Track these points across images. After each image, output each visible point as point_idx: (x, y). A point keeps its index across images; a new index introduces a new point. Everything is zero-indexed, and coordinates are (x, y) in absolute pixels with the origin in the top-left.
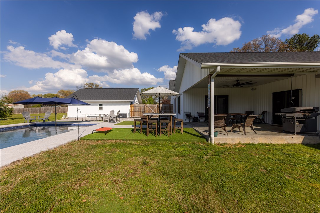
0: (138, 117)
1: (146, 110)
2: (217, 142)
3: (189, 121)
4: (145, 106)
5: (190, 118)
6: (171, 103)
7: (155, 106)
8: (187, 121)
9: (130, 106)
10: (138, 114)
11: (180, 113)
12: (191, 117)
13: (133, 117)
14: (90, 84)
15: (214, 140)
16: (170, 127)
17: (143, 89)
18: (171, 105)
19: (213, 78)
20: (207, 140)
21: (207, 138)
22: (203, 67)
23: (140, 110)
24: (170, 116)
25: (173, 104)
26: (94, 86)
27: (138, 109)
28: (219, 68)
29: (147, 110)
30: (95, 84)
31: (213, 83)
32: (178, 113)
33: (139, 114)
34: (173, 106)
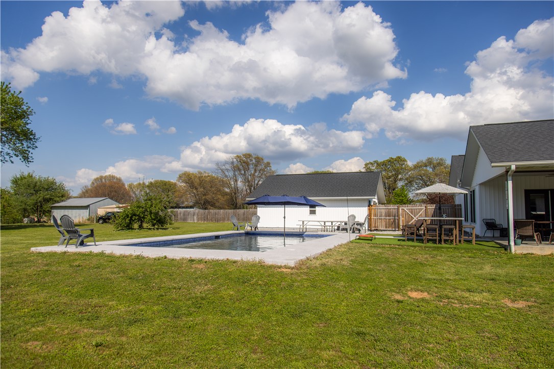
0: (384, 230)
1: (401, 217)
2: (518, 252)
3: (492, 236)
4: (398, 209)
5: (494, 230)
6: (457, 203)
7: (420, 208)
8: (489, 234)
9: (367, 208)
10: (384, 224)
11: (474, 222)
12: (497, 227)
13: (373, 229)
14: (243, 155)
15: (514, 249)
16: (456, 235)
17: (371, 164)
18: (457, 207)
19: (510, 175)
20: (506, 250)
21: (506, 248)
22: (493, 167)
23: (389, 216)
24: (456, 220)
25: (460, 205)
26: (251, 160)
27: (383, 214)
28: (513, 167)
29: (403, 217)
30: (254, 156)
31: (510, 183)
32: (472, 221)
33: (386, 224)
34: (461, 209)
